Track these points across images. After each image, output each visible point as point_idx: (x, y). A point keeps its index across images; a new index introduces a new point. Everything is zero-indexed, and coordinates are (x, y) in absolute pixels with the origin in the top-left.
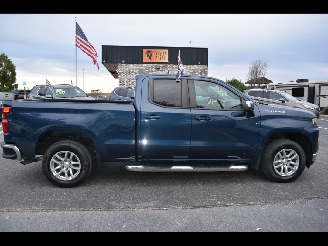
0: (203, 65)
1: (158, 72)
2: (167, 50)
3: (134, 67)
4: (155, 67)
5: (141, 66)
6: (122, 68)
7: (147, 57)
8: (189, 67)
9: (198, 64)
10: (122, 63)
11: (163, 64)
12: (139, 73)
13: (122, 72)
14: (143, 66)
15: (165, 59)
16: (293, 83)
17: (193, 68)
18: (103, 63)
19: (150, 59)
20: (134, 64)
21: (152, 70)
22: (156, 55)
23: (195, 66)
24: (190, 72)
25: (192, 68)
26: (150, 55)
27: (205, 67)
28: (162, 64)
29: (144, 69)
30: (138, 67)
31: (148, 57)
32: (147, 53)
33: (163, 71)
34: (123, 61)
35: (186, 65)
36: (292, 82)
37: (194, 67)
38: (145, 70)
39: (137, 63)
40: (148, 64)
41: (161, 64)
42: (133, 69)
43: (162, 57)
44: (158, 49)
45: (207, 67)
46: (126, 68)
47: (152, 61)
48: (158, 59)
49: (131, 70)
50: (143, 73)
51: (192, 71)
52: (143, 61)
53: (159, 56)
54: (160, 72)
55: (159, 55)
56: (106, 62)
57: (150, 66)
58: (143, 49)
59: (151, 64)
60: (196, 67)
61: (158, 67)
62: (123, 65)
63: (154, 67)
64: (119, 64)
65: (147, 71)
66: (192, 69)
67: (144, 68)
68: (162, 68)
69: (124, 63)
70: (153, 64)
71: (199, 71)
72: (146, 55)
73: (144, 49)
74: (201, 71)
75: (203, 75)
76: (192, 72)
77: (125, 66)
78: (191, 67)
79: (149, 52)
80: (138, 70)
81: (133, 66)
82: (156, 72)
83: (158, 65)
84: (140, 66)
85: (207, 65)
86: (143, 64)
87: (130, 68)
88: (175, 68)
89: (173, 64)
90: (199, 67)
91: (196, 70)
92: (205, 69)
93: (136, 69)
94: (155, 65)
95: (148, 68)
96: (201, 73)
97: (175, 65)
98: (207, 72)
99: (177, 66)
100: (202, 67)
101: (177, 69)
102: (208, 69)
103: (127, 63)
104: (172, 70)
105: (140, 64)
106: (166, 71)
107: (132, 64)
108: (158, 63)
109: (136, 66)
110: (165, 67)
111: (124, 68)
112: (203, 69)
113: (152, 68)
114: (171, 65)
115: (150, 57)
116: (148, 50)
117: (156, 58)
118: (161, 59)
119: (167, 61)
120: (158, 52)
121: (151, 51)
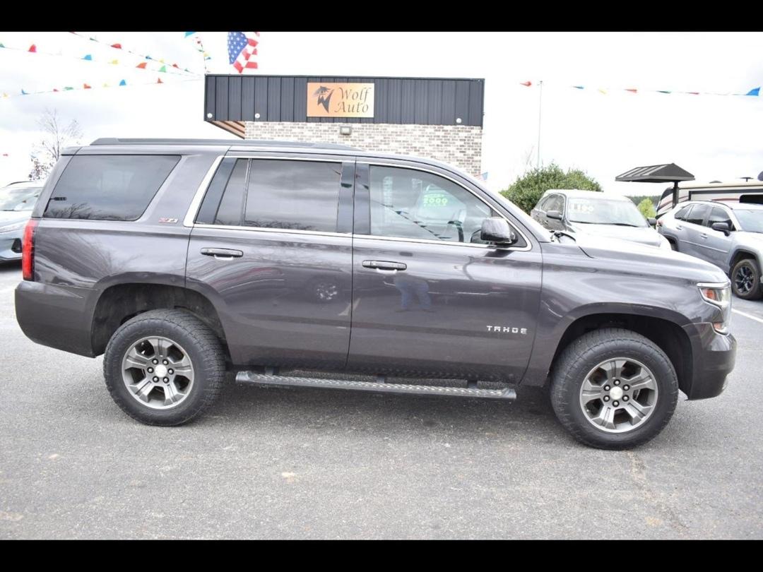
0: (468, 125)
1: (346, 143)
2: (372, 85)
3: (283, 130)
4: (338, 132)
5: (303, 128)
6: (255, 132)
7: (319, 103)
8: (430, 129)
9: (455, 124)
10: (254, 119)
11: (360, 122)
14: (307, 128)
15: (365, 110)
16: (750, 182)
17: (442, 134)
18: (206, 119)
19: (327, 108)
20: (285, 123)
21: (331, 137)
22: (343, 97)
23: (446, 127)
24: (434, 145)
25: (437, 133)
26: (325, 99)
27: (476, 130)
28: (356, 122)
29: (310, 136)
30: (294, 130)
31: (321, 104)
32: (317, 92)
33: (360, 140)
34: (257, 116)
35: (421, 126)
36: (747, 178)
37: (443, 131)
38: (313, 139)
39: (293, 120)
40: (320, 122)
41: (352, 122)
42: (282, 136)
43: (359, 105)
44: (348, 82)
45: (481, 132)
46: (263, 132)
47: (331, 114)
48: (346, 109)
49: (277, 139)
51: (439, 142)
52: (308, 115)
53: (349, 102)
54: (352, 143)
55: (350, 97)
56: (215, 118)
57: (325, 126)
58: (309, 84)
59: (329, 122)
60: (451, 131)
61: (346, 130)
62: (256, 123)
63: (336, 131)
64: (248, 122)
65: (318, 139)
66: (439, 136)
67: (311, 134)
68: (356, 134)
69: (260, 120)
70: (334, 122)
71: (459, 143)
72: (317, 98)
73: (310, 82)
74: (462, 143)
75: (468, 152)
76: (438, 145)
77: (262, 127)
78: (437, 130)
79: (324, 89)
80: (295, 139)
81: (281, 127)
82: (340, 143)
83: (346, 125)
84: (299, 128)
85: (481, 125)
86: (307, 121)
87: (275, 132)
88: (392, 132)
89: (387, 123)
90: (459, 131)
91: (449, 140)
92: (474, 136)
93: (290, 136)
94: (338, 124)
95: (319, 133)
96: (463, 148)
97: (391, 125)
98: (481, 144)
99: (397, 127)
100: (467, 132)
101: (397, 135)
102: (482, 136)
103: (267, 121)
104: (385, 138)
105: (300, 123)
106: (367, 140)
107: (281, 121)
108: (347, 120)
109: (289, 128)
110: (365, 130)
111: (259, 132)
112: (470, 137)
113: (329, 134)
114: (381, 124)
115: (325, 103)
116: (321, 87)
117: (342, 107)
118: (355, 109)
119: (370, 114)
120: (346, 92)
121: (327, 87)
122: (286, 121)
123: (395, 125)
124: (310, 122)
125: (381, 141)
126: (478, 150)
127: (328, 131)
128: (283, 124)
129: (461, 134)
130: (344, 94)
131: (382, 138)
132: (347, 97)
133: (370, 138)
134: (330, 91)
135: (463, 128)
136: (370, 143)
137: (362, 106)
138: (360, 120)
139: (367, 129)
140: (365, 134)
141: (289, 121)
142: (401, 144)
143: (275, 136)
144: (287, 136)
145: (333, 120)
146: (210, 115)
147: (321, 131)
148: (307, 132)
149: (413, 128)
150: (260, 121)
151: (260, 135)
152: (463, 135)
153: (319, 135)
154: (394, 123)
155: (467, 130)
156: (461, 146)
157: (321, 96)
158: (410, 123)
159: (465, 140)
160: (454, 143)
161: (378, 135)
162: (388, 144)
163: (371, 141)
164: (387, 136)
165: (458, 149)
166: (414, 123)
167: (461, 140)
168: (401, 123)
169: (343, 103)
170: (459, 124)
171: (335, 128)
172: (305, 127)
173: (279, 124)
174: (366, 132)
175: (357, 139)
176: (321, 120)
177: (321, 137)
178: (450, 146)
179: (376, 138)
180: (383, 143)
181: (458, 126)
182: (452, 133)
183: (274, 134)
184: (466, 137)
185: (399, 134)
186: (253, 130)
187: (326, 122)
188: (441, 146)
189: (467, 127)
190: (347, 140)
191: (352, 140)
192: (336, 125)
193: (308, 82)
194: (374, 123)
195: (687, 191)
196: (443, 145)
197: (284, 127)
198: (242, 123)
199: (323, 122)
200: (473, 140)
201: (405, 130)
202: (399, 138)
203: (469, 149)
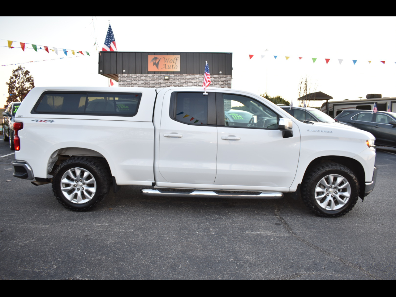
0: (225, 75)
1: (167, 84)
2: (179, 56)
3: (137, 78)
4: (163, 78)
5: (146, 77)
6: (123, 79)
7: (154, 65)
9: (219, 74)
10: (123, 73)
11: (174, 74)
12: (143, 85)
13: (123, 85)
14: (148, 77)
15: (176, 67)
16: (362, 99)
17: (213, 79)
18: (99, 73)
19: (157, 67)
20: (138, 74)
21: (160, 81)
22: (165, 62)
23: (215, 76)
26: (157, 62)
27: (228, 77)
28: (172, 74)
29: (149, 81)
30: (142, 78)
31: (155, 65)
32: (153, 59)
33: (173, 82)
34: (124, 71)
37: (213, 77)
38: (151, 82)
39: (142, 74)
40: (154, 74)
42: (136, 81)
43: (173, 66)
44: (167, 55)
45: (231, 78)
47: (160, 70)
48: (167, 68)
49: (134, 82)
50: (148, 85)
51: (211, 83)
52: (149, 70)
53: (168, 64)
54: (170, 84)
55: (169, 62)
56: (103, 71)
57: (156, 76)
59: (159, 74)
60: (217, 77)
61: (166, 78)
62: (124, 75)
64: (119, 74)
65: (154, 82)
66: (211, 80)
67: (150, 79)
68: (172, 80)
70: (161, 74)
71: (221, 83)
72: (153, 62)
73: (150, 55)
74: (223, 83)
77: (126, 76)
80: (143, 82)
81: (135, 76)
82: (164, 84)
83: (166, 75)
84: (144, 77)
85: (230, 74)
86: (148, 74)
87: (133, 79)
88: (189, 78)
89: (187, 74)
90: (221, 77)
91: (216, 82)
92: (228, 80)
93: (140, 81)
94: (163, 75)
95: (154, 79)
96: (223, 85)
97: (188, 75)
98: (231, 83)
99: (191, 76)
100: (224, 78)
101: (191, 80)
102: (232, 80)
103: (129, 73)
104: (185, 81)
105: (145, 75)
106: (177, 82)
107: (135, 74)
108: (167, 73)
109: (140, 77)
110: (176, 77)
111: (125, 79)
112: (226, 80)
113: (159, 80)
114: (183, 75)
115: (157, 65)
116: (155, 57)
117: (165, 67)
118: (171, 67)
119: (178, 70)
120: (167, 59)
121: (158, 57)
122: (138, 73)
123: (191, 75)
124: (150, 74)
125: (184, 82)
126: (230, 87)
127: (158, 78)
128: (136, 75)
129: (221, 79)
130: (166, 61)
131: (184, 81)
132: (167, 62)
133: (178, 81)
134: (159, 59)
135: (222, 76)
136: (178, 84)
137: (174, 66)
138: (174, 73)
139: (177, 77)
140: (176, 79)
141: (140, 73)
142: (193, 84)
143: (133, 81)
144: (138, 81)
145: (161, 73)
146: (101, 71)
147: (155, 78)
148: (148, 79)
149: (199, 76)
150: (126, 74)
151: (126, 80)
152: (223, 79)
153: (154, 80)
154: (190, 74)
155: (225, 77)
156: (222, 84)
157: (155, 62)
158: (198, 74)
159: (224, 82)
160: (219, 83)
161: (182, 80)
162: (187, 84)
163: (179, 82)
164: (187, 80)
165: (220, 86)
166: (200, 74)
167: (222, 82)
168: (193, 74)
169: (165, 65)
170: (221, 74)
171: (162, 77)
172: (147, 76)
173: (135, 75)
174: (177, 78)
175: (172, 82)
176: (154, 73)
177: (155, 81)
178: (216, 85)
179: (181, 81)
180: (185, 83)
181: (220, 75)
182: (217, 78)
183: (132, 80)
184: (224, 80)
185: (192, 79)
186: (122, 78)
187: (157, 74)
188: (213, 84)
189: (225, 76)
190: (168, 82)
191: (170, 82)
192: (162, 75)
193: (148, 55)
194: (180, 74)
195: (332, 104)
196: (214, 84)
197: (137, 76)
198: (117, 74)
199: (156, 74)
200: (227, 82)
201: (195, 77)
202: (192, 81)
203: (226, 86)
